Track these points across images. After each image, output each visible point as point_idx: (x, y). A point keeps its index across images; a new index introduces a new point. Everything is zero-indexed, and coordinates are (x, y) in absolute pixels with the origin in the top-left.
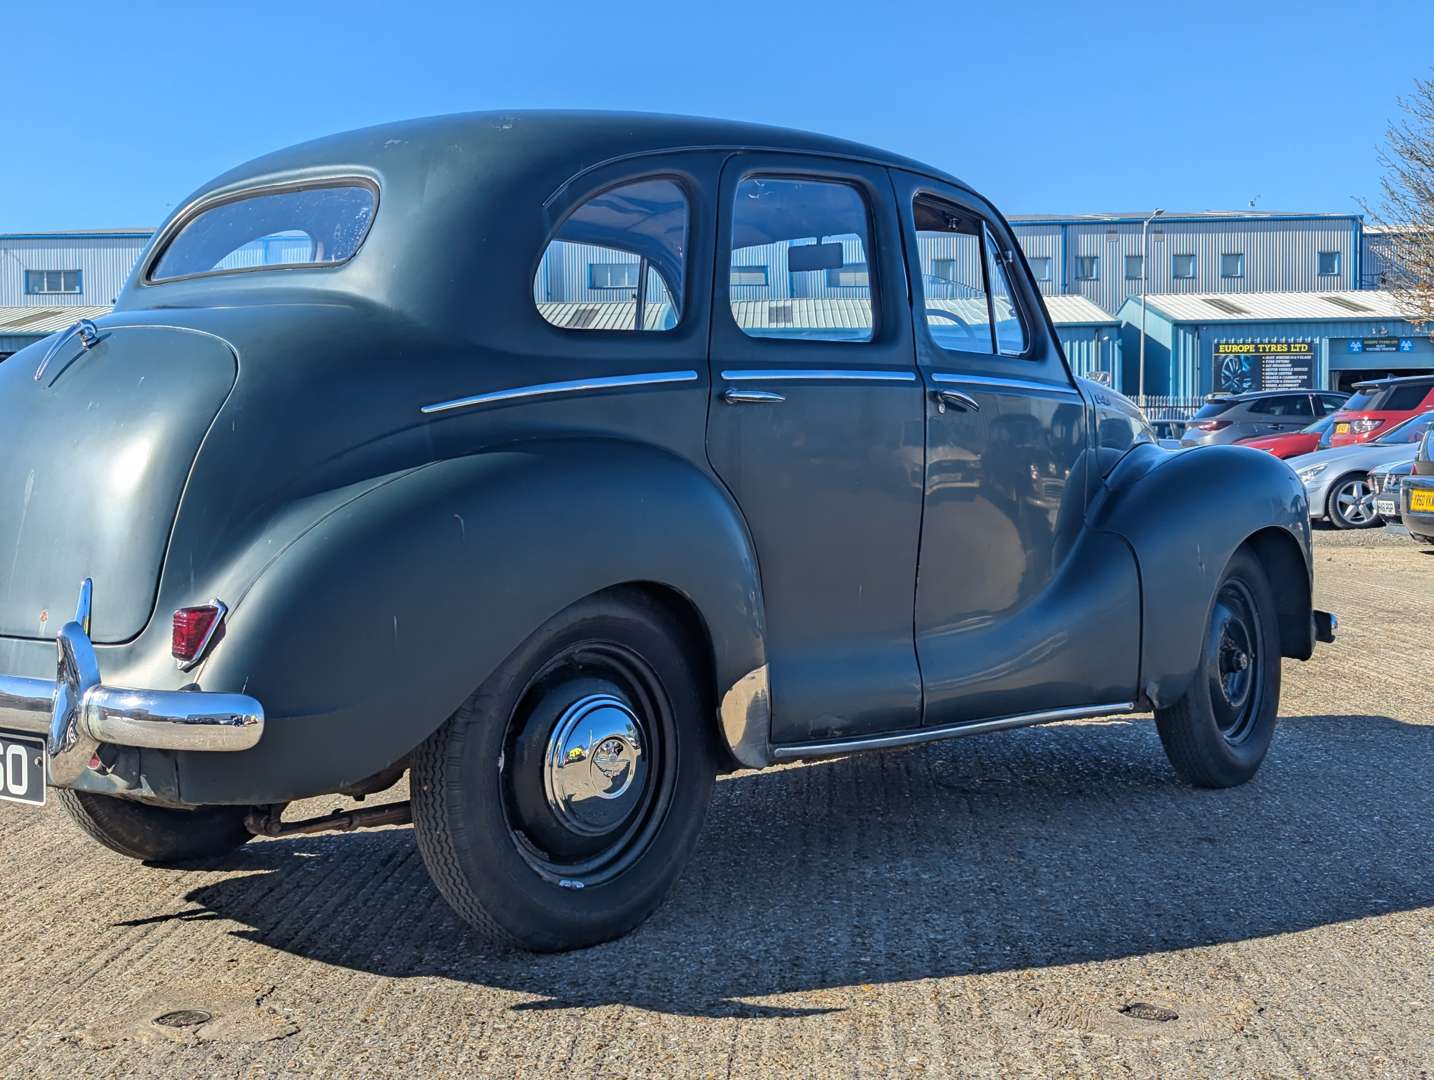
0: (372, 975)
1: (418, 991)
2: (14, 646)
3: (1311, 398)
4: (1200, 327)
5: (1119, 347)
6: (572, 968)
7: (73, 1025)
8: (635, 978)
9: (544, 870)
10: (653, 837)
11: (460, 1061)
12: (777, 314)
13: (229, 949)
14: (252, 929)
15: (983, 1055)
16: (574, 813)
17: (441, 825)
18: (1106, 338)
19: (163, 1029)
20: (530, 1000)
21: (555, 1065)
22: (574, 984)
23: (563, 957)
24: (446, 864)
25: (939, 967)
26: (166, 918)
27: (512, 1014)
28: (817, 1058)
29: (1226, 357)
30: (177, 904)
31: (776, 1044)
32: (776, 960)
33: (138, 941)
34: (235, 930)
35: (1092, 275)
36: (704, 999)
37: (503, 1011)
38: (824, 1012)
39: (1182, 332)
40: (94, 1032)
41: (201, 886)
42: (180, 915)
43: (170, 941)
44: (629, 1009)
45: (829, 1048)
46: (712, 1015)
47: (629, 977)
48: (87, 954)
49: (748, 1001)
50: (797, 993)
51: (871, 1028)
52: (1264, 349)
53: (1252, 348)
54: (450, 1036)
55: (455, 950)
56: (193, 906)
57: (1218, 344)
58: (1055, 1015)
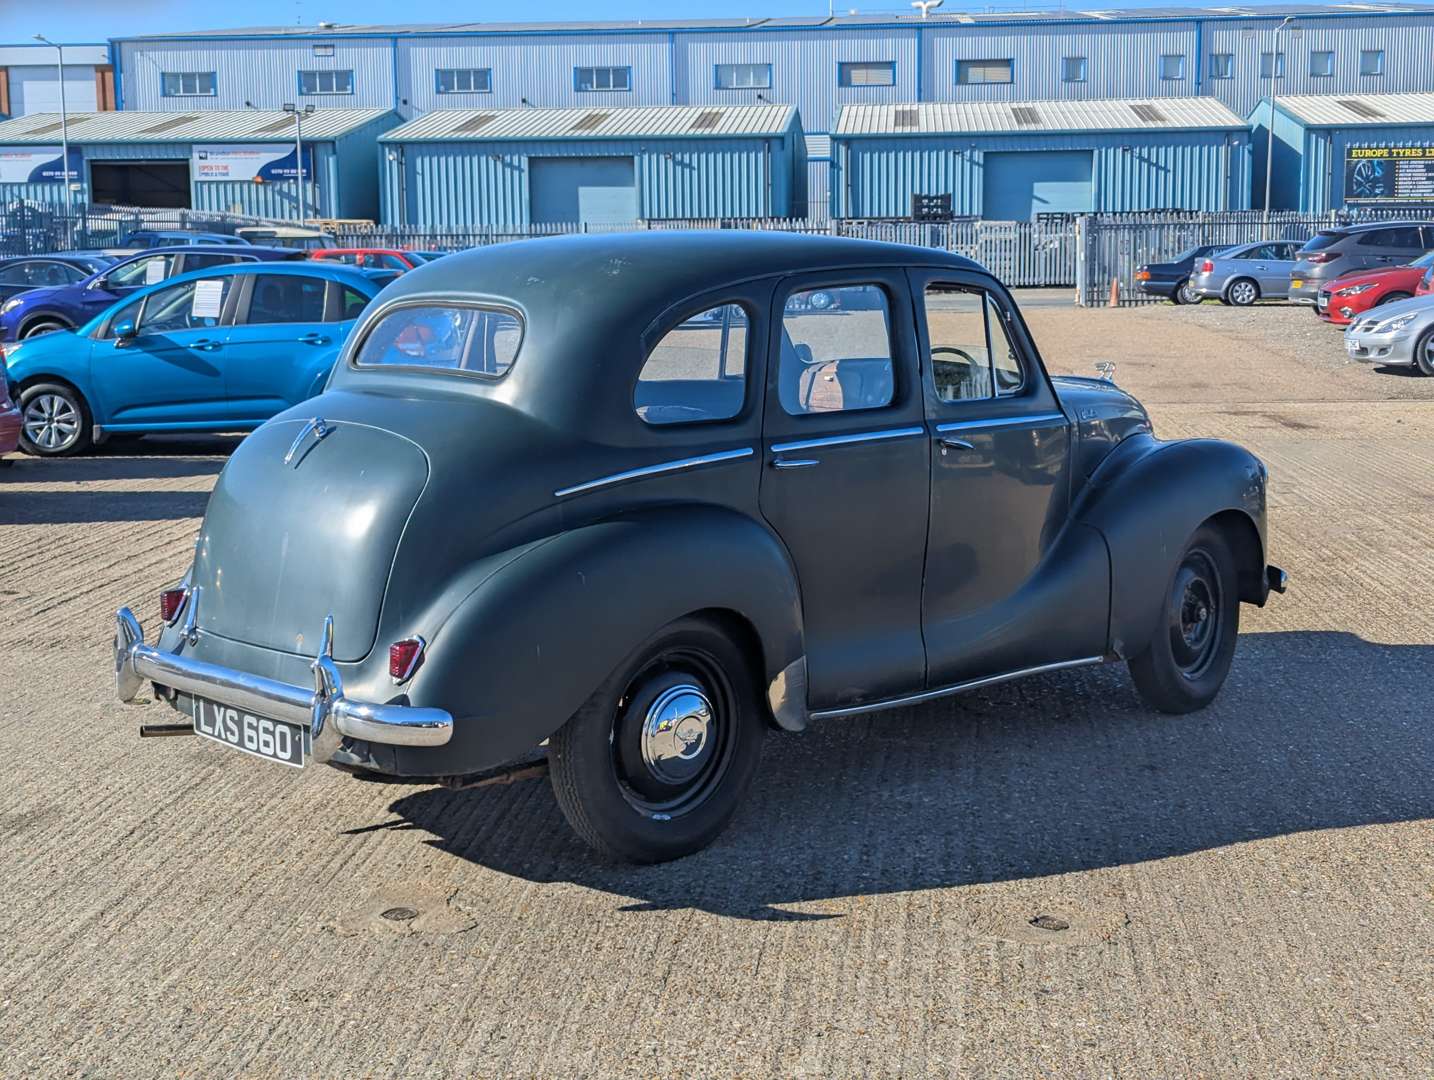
0: (524, 881)
1: (556, 895)
2: (278, 657)
3: (1420, 229)
4: (1333, 132)
5: (1249, 152)
6: (661, 878)
7: (328, 917)
8: (704, 887)
9: (641, 808)
10: (721, 780)
11: (584, 951)
12: (902, 117)
13: (424, 856)
14: (439, 838)
15: (928, 954)
16: (662, 770)
17: (570, 782)
18: (1236, 143)
19: (388, 922)
20: (631, 904)
21: (645, 955)
22: (661, 891)
23: (655, 868)
24: (574, 807)
25: (916, 882)
26: (376, 828)
27: (618, 915)
28: (818, 954)
29: (1359, 162)
30: (384, 816)
31: (792, 943)
32: (803, 875)
33: (360, 848)
34: (426, 839)
35: (1226, 74)
36: (749, 906)
37: (612, 913)
38: (830, 917)
39: (1314, 136)
40: (342, 923)
41: (398, 798)
42: (386, 825)
43: (383, 848)
44: (698, 912)
45: (827, 947)
46: (753, 919)
47: (699, 886)
48: (327, 859)
49: (778, 907)
50: (814, 902)
51: (858, 932)
52: (1398, 153)
53: (1385, 153)
54: (577, 932)
55: (580, 860)
56: (395, 817)
57: (1351, 149)
58: (985, 924)
